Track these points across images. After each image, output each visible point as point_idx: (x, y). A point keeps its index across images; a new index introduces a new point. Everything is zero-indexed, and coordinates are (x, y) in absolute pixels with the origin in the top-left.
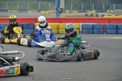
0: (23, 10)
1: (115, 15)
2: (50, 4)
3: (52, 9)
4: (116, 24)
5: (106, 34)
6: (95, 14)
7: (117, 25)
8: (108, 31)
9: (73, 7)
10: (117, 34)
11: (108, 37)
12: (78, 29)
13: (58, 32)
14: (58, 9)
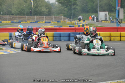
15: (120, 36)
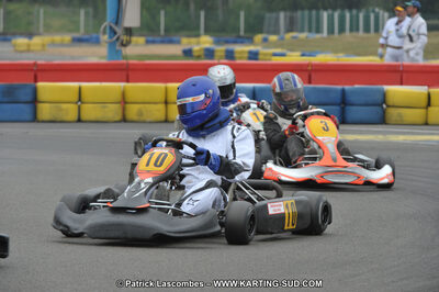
1: (298, 53)
4: (339, 87)
7: (343, 90)
10: (343, 122)
14: (117, 29)
15: (166, 103)
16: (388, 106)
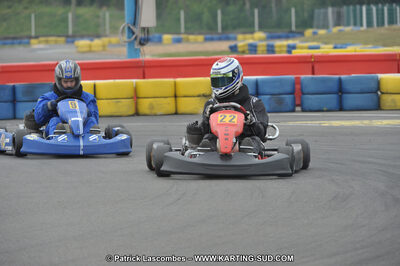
0: (14, 38)
1: (331, 46)
2: (107, 15)
3: (114, 30)
4: (337, 76)
5: (303, 110)
6: (265, 43)
7: (340, 79)
8: (311, 100)
9: (186, 22)
10: (341, 109)
11: (309, 123)
12: (204, 96)
13: (137, 109)
14: (135, 30)
15: (176, 96)
16: (382, 93)
